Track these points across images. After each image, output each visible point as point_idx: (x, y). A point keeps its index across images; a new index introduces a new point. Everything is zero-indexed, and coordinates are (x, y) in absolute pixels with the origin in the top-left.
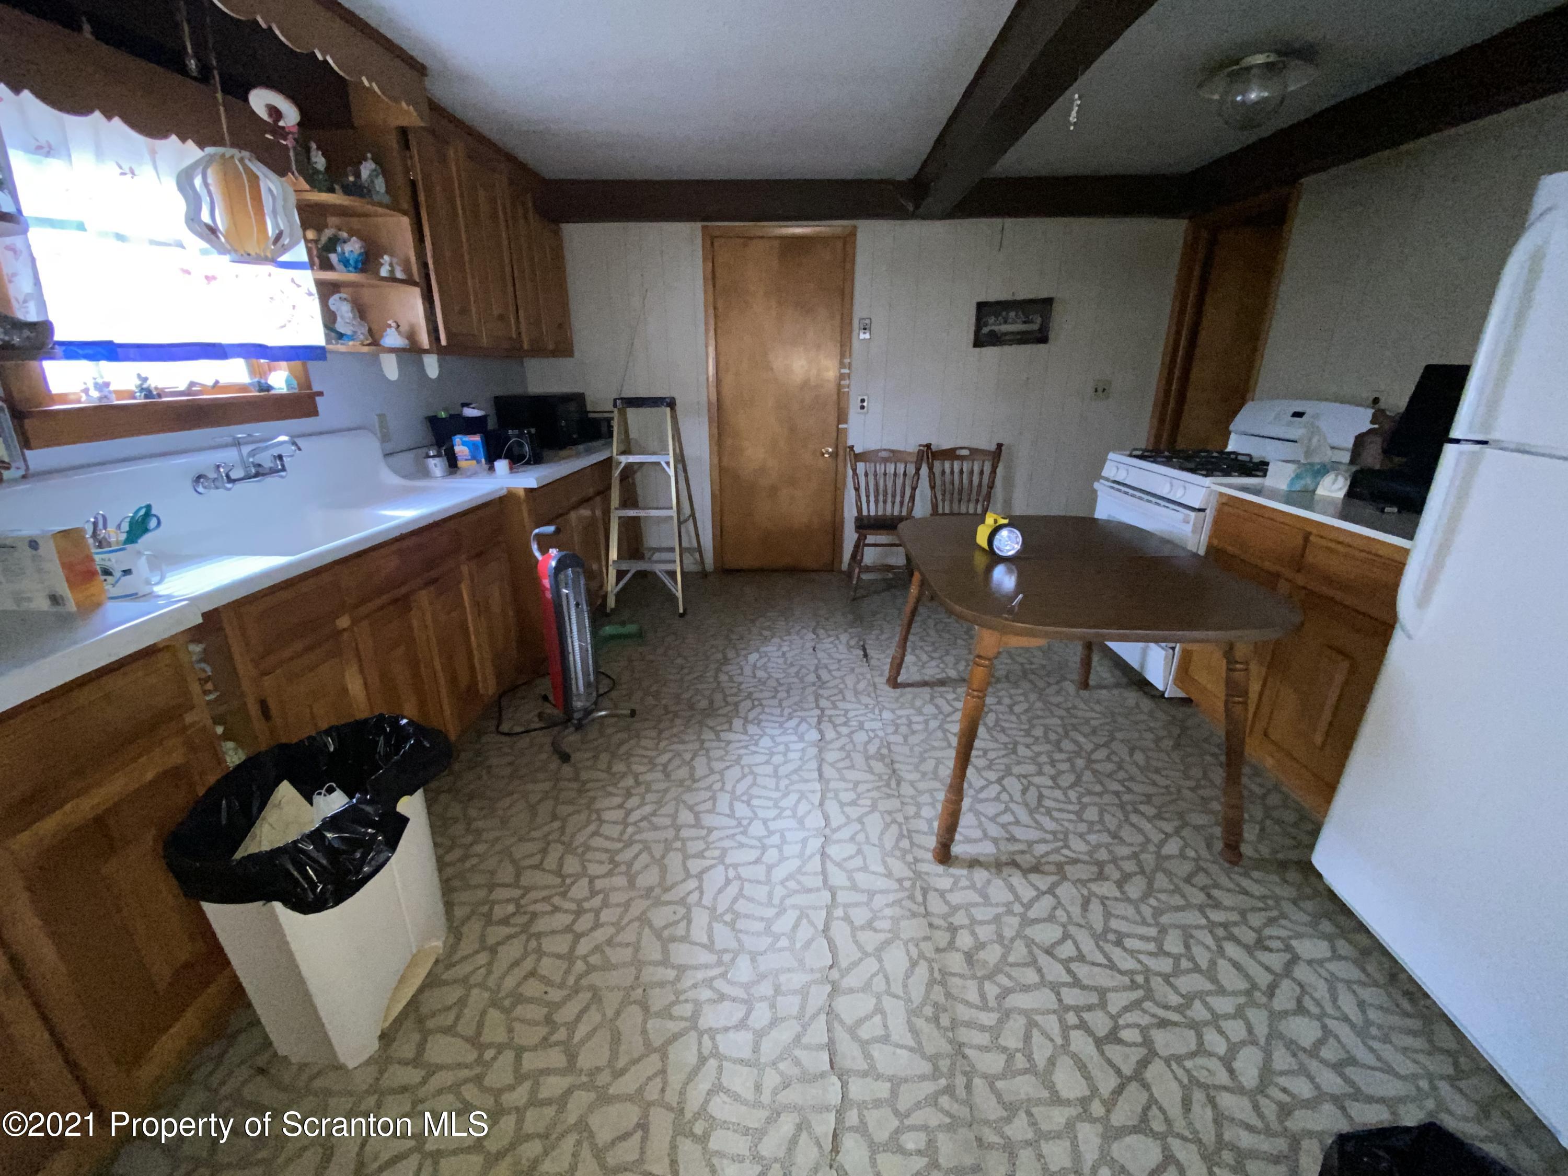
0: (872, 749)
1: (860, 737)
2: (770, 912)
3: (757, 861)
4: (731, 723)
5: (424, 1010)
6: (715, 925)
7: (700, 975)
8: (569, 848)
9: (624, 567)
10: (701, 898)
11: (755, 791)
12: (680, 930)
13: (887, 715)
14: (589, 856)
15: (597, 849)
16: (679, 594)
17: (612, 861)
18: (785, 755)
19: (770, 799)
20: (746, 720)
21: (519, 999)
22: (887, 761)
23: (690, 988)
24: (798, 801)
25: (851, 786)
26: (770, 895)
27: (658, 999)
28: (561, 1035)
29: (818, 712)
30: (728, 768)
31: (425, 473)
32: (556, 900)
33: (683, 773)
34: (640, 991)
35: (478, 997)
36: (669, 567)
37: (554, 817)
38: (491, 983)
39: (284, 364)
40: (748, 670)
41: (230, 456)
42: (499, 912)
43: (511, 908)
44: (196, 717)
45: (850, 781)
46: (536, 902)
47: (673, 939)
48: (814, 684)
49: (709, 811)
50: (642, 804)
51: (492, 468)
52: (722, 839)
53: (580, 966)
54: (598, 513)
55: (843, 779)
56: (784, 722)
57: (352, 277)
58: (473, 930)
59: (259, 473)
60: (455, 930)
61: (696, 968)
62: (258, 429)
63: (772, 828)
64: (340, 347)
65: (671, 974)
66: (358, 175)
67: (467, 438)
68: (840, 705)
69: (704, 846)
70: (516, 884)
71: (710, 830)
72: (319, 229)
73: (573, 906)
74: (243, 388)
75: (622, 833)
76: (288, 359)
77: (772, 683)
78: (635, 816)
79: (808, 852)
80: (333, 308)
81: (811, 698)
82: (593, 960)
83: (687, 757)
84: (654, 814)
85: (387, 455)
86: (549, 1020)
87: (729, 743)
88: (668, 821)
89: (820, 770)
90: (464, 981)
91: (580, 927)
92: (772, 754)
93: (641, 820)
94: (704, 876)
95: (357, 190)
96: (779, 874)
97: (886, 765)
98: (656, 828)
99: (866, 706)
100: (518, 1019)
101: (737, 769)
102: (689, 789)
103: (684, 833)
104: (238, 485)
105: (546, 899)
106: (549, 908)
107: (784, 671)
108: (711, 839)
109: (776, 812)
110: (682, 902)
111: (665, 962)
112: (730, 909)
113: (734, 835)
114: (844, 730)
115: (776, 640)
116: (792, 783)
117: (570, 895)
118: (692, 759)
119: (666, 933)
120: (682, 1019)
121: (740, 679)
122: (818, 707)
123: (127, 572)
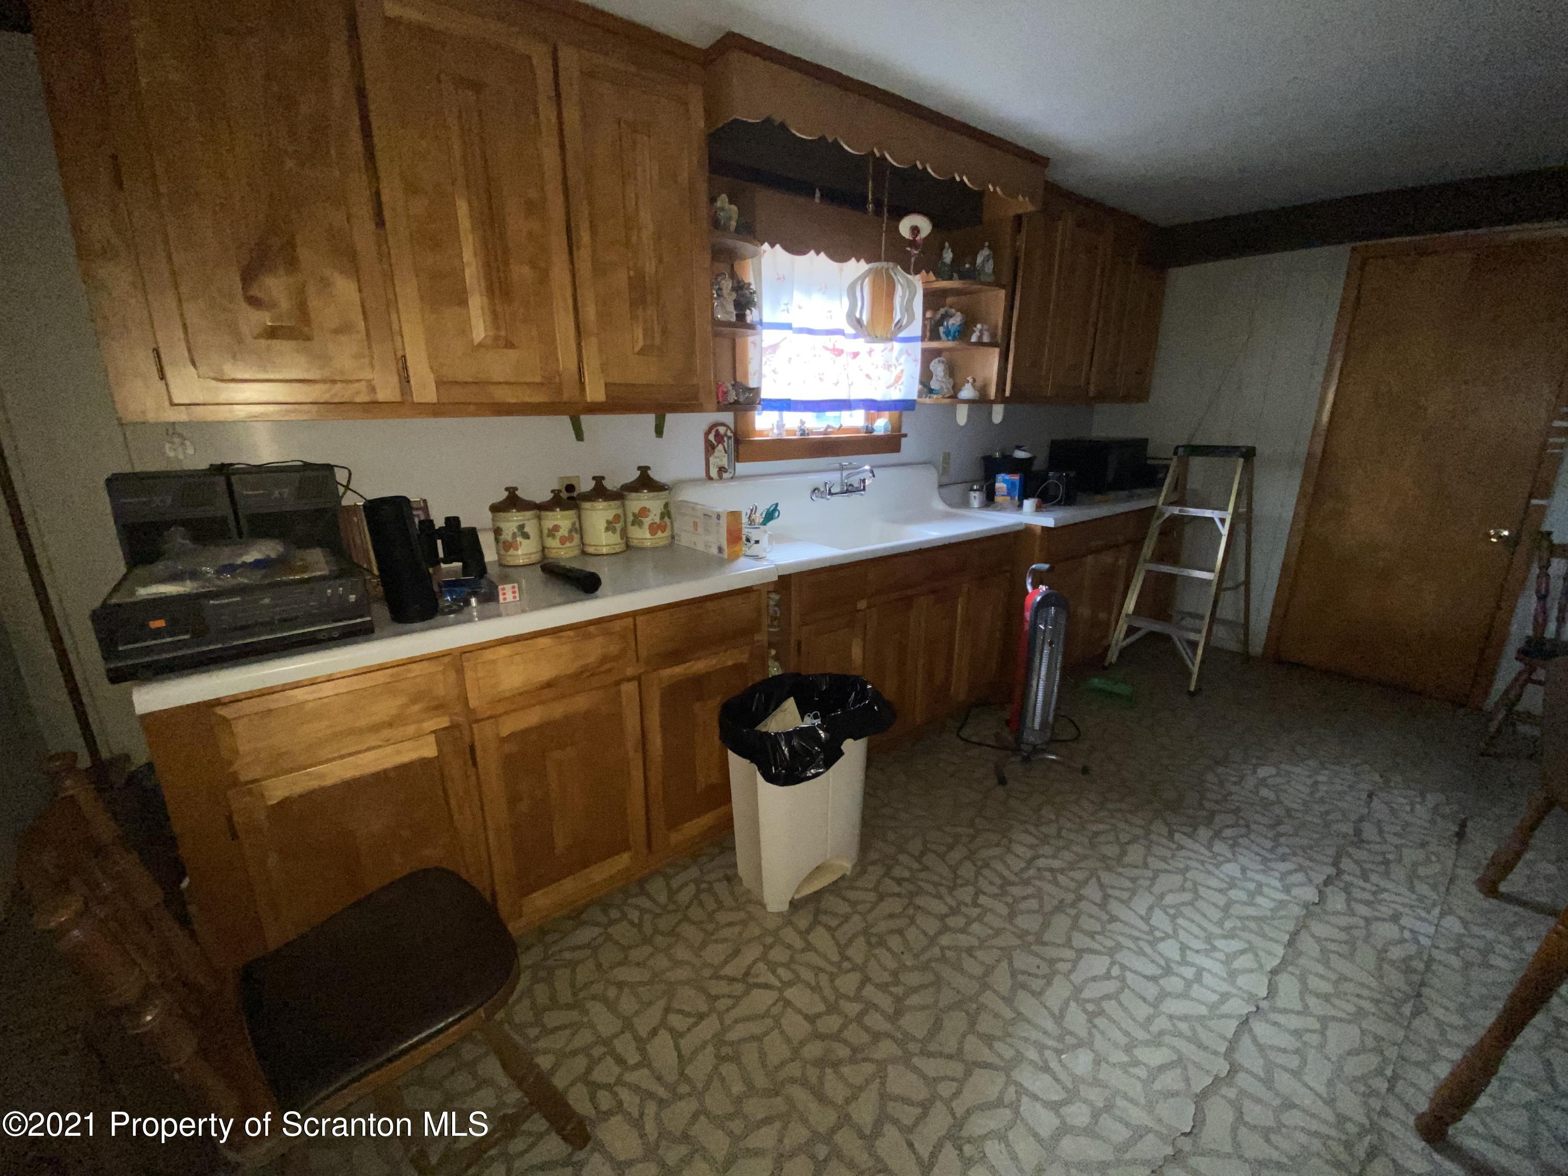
0: (1396, 953)
1: (1387, 931)
2: (1141, 1035)
3: (1153, 979)
4: (1195, 829)
5: (823, 905)
6: (1073, 1004)
7: (1034, 1035)
8: (970, 856)
9: (1136, 624)
10: (1070, 972)
11: (1187, 910)
12: (1037, 984)
13: (1452, 924)
14: (986, 872)
15: (995, 871)
16: (1195, 670)
17: (1001, 887)
18: (1252, 895)
19: (1205, 930)
20: (1217, 835)
21: (882, 943)
22: (1416, 978)
23: (1020, 1038)
24: (1243, 952)
25: (1334, 977)
26: (1149, 1020)
27: (985, 1024)
28: (898, 990)
29: (1331, 871)
30: (1167, 871)
31: (966, 504)
32: (943, 890)
33: (1111, 851)
34: (974, 1006)
35: (856, 922)
36: (1192, 636)
37: (971, 824)
38: (870, 918)
39: (887, 413)
40: (1250, 782)
41: (834, 477)
42: (898, 872)
43: (907, 874)
44: (762, 638)
45: (1335, 971)
46: (928, 881)
47: (1024, 986)
48: (1345, 836)
49: (1122, 901)
50: (1054, 857)
51: (1020, 506)
52: (1122, 934)
53: (936, 951)
54: (1122, 562)
55: (1326, 963)
56: (1270, 860)
57: (950, 344)
58: (875, 872)
59: (849, 490)
60: (862, 865)
61: (1036, 1027)
62: (855, 459)
63: (1189, 959)
64: (927, 400)
65: (1008, 1014)
66: (973, 262)
67: (1007, 477)
68: (1374, 878)
69: (1099, 929)
70: (918, 859)
71: (1113, 919)
72: (936, 310)
73: (954, 904)
74: (857, 430)
75: (1023, 870)
76: (889, 409)
77: (1278, 810)
78: (1041, 862)
79: (1225, 1009)
80: (931, 368)
81: (1331, 851)
82: (949, 954)
83: (1124, 838)
84: (1062, 871)
85: (941, 486)
86: (895, 974)
87: (1181, 847)
88: (1073, 885)
89: (1294, 935)
90: (853, 904)
91: (952, 921)
92: (1232, 886)
93: (1046, 869)
94: (1085, 956)
95: (971, 275)
96: (1173, 1006)
97: (1410, 983)
98: (1056, 883)
99: (1422, 898)
100: (875, 956)
101: (1178, 878)
102: (1109, 869)
103: (1083, 905)
104: (834, 498)
105: (936, 885)
106: (934, 892)
107: (1305, 803)
108: (1109, 927)
109: (1204, 946)
110: (1052, 962)
111: (1009, 1000)
112: (1097, 1001)
113: (1138, 939)
114: (1362, 910)
115: (1312, 763)
116: (1244, 929)
117: (955, 893)
118: (1129, 843)
119: (1021, 978)
120: (1000, 1056)
121: (1234, 789)
122: (1336, 864)
123: (757, 542)
